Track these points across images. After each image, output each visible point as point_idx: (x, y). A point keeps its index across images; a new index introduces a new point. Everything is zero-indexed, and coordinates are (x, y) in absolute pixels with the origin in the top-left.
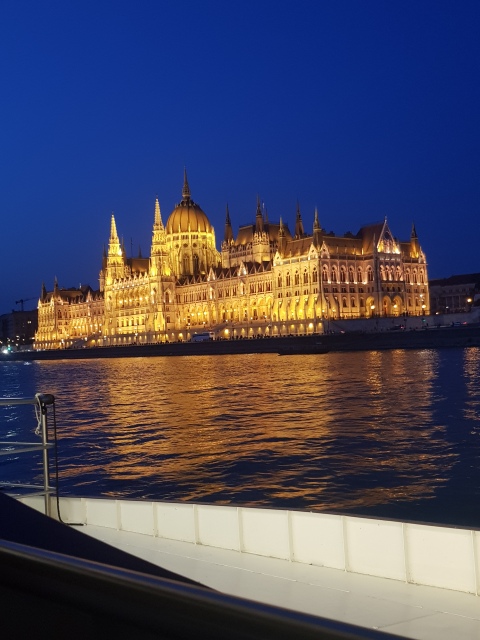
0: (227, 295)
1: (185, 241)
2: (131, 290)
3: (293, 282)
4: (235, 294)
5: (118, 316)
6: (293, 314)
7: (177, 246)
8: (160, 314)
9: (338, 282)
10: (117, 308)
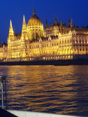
0: (45, 46)
2: (16, 44)
3: (64, 42)
5: (12, 52)
6: (64, 53)
7: (31, 30)
8: (24, 52)
9: (79, 43)
10: (12, 50)
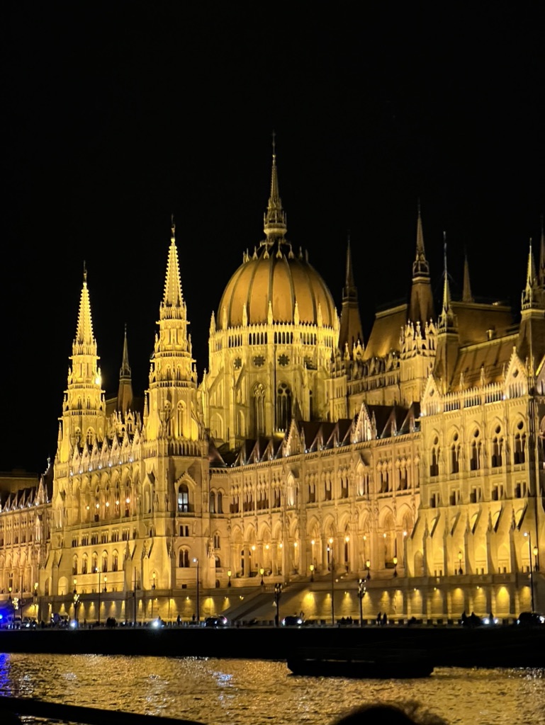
0: (328, 495)
1: (258, 350)
2: (105, 476)
3: (465, 462)
4: (345, 494)
6: (461, 558)
7: (238, 363)
8: (160, 542)
10: (78, 522)
